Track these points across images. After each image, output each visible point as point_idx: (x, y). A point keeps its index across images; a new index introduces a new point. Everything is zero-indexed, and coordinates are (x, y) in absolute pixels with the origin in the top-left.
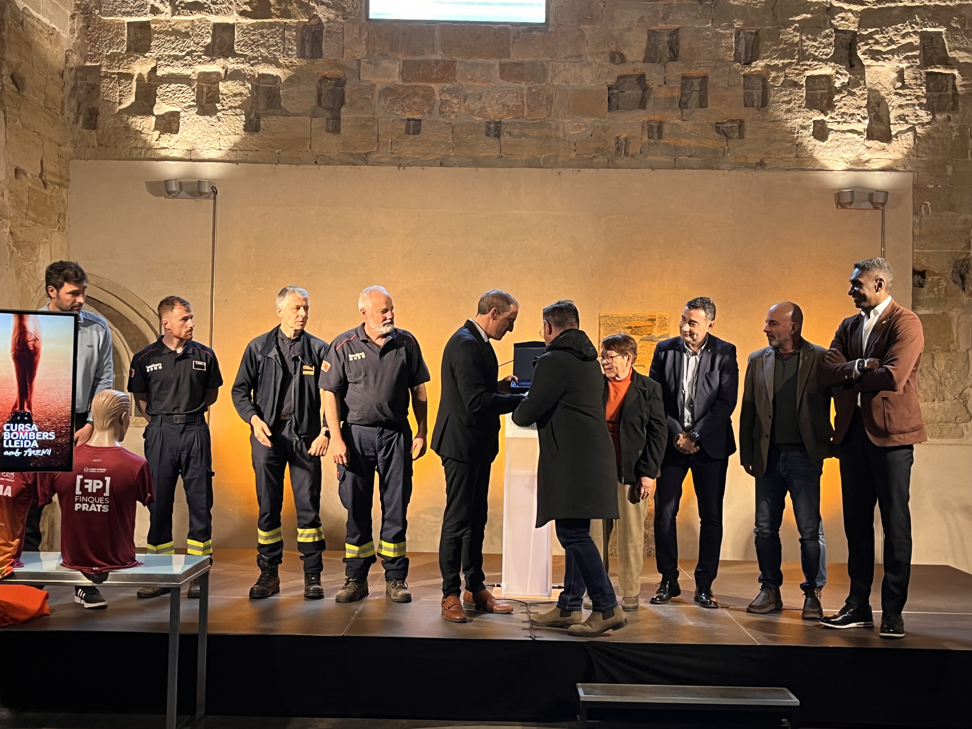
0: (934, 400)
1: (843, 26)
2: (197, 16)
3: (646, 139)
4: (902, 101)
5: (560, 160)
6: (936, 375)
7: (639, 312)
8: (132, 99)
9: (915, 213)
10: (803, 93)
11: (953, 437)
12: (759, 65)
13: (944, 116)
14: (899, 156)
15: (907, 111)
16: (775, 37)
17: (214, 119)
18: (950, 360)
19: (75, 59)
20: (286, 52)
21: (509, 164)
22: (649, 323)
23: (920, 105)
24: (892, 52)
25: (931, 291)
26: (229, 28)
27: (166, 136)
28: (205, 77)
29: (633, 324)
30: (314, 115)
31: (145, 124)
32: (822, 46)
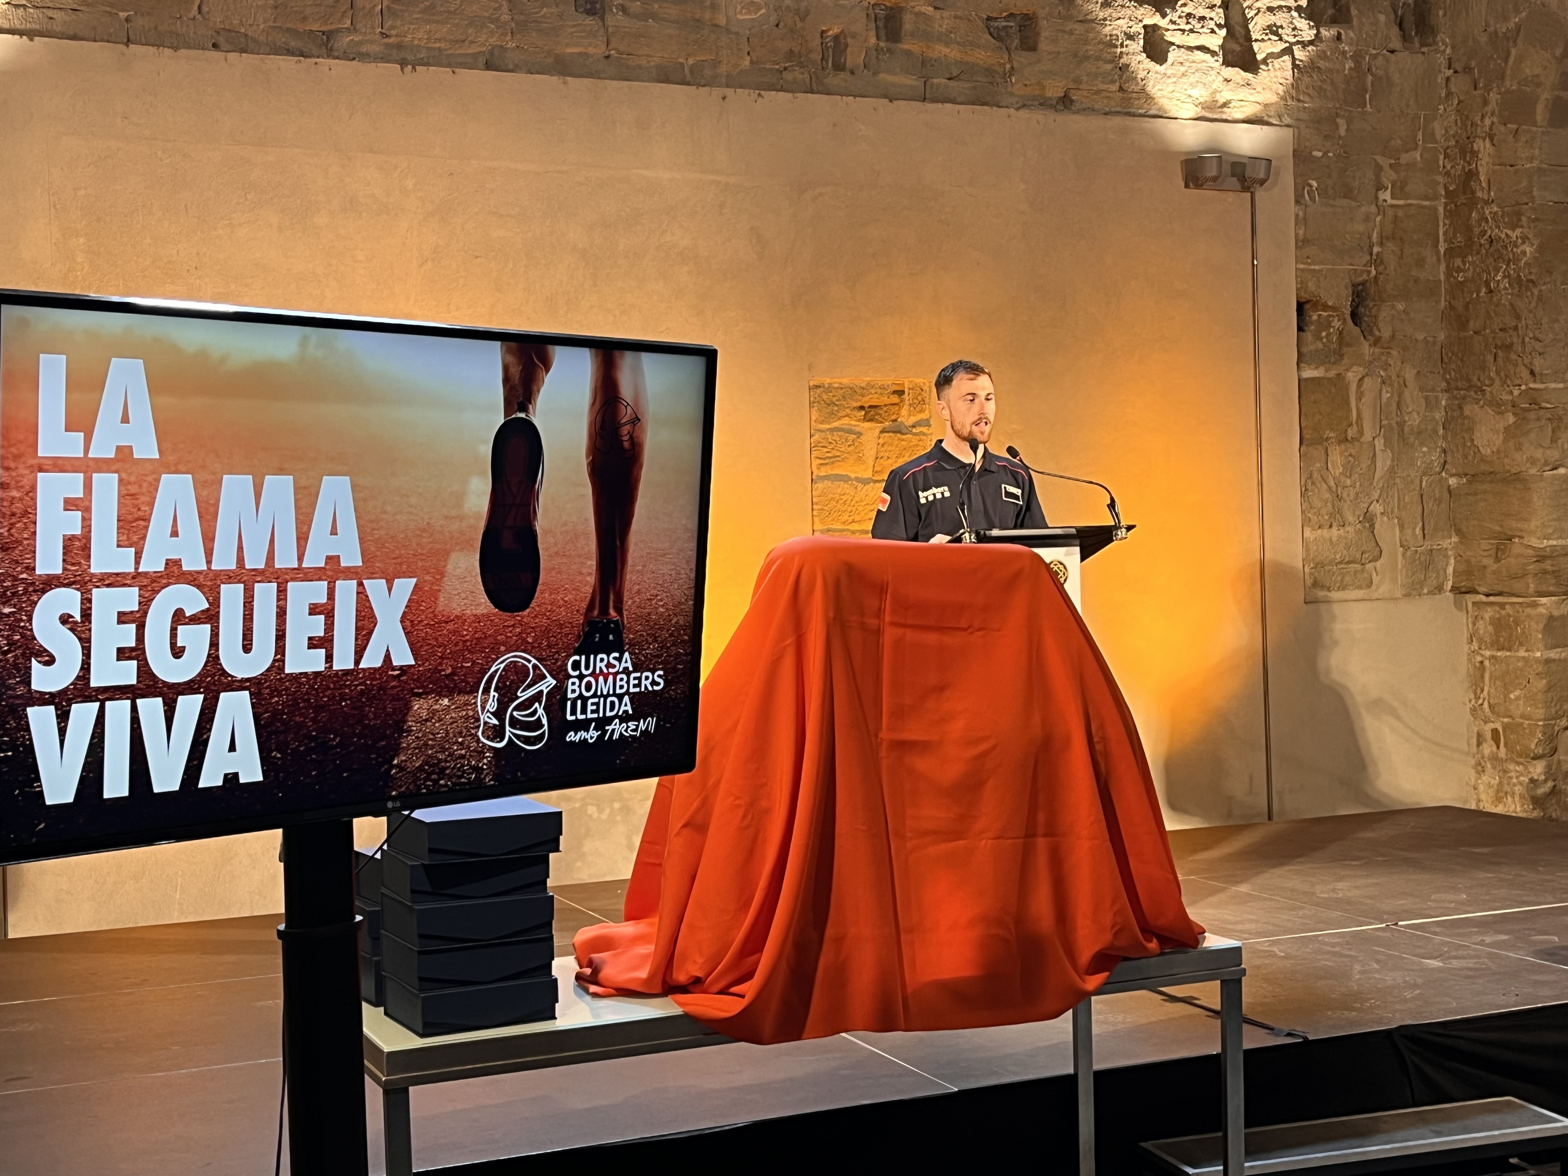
0: (1331, 526)
3: (873, 40)
5: (723, 69)
6: (1332, 483)
7: (878, 378)
9: (1297, 202)
11: (1360, 587)
13: (1333, 32)
14: (1272, 98)
15: (1280, 19)
18: (1350, 455)
22: (895, 399)
23: (1300, 10)
25: (1317, 337)
29: (866, 401)
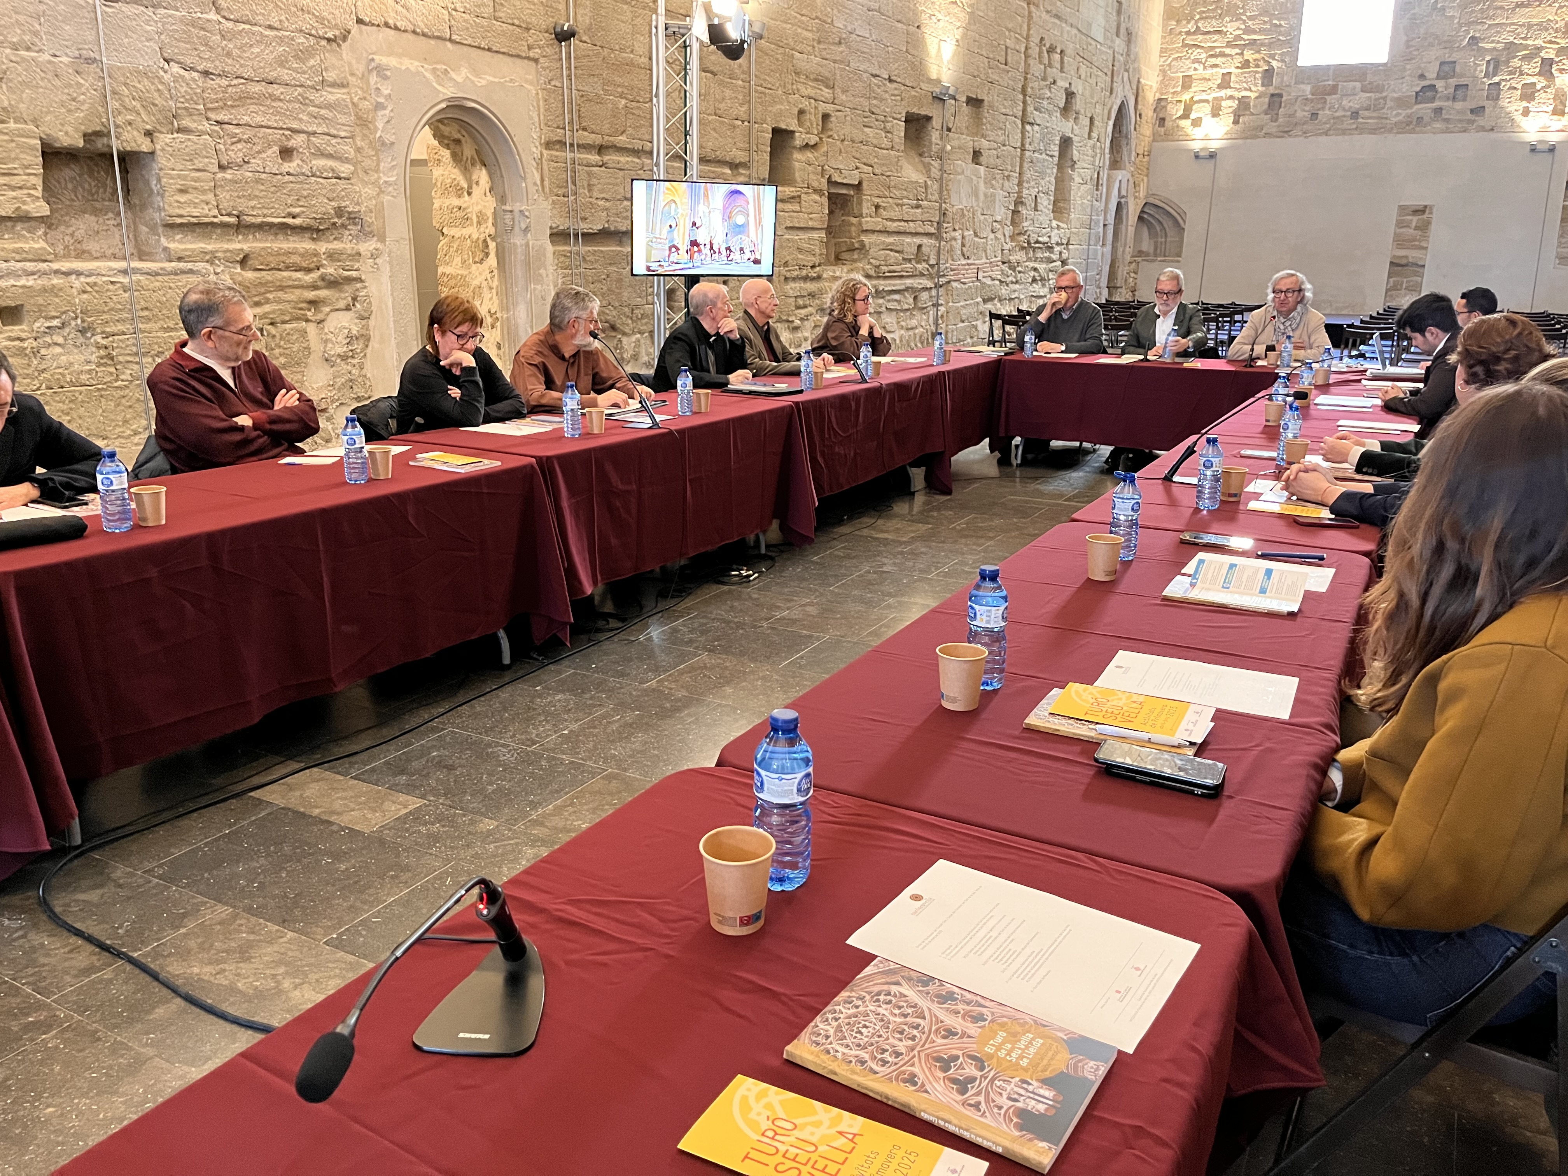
1: (1546, 56)
2: (1215, 70)
3: (1433, 117)
5: (1388, 130)
8: (1182, 112)
10: (1519, 92)
12: (1496, 79)
16: (1507, 64)
17: (1218, 119)
19: (1158, 95)
20: (1255, 85)
21: (1361, 133)
26: (1230, 74)
27: (1196, 129)
28: (1215, 98)
30: (1266, 114)
31: (1186, 124)
32: (1534, 66)
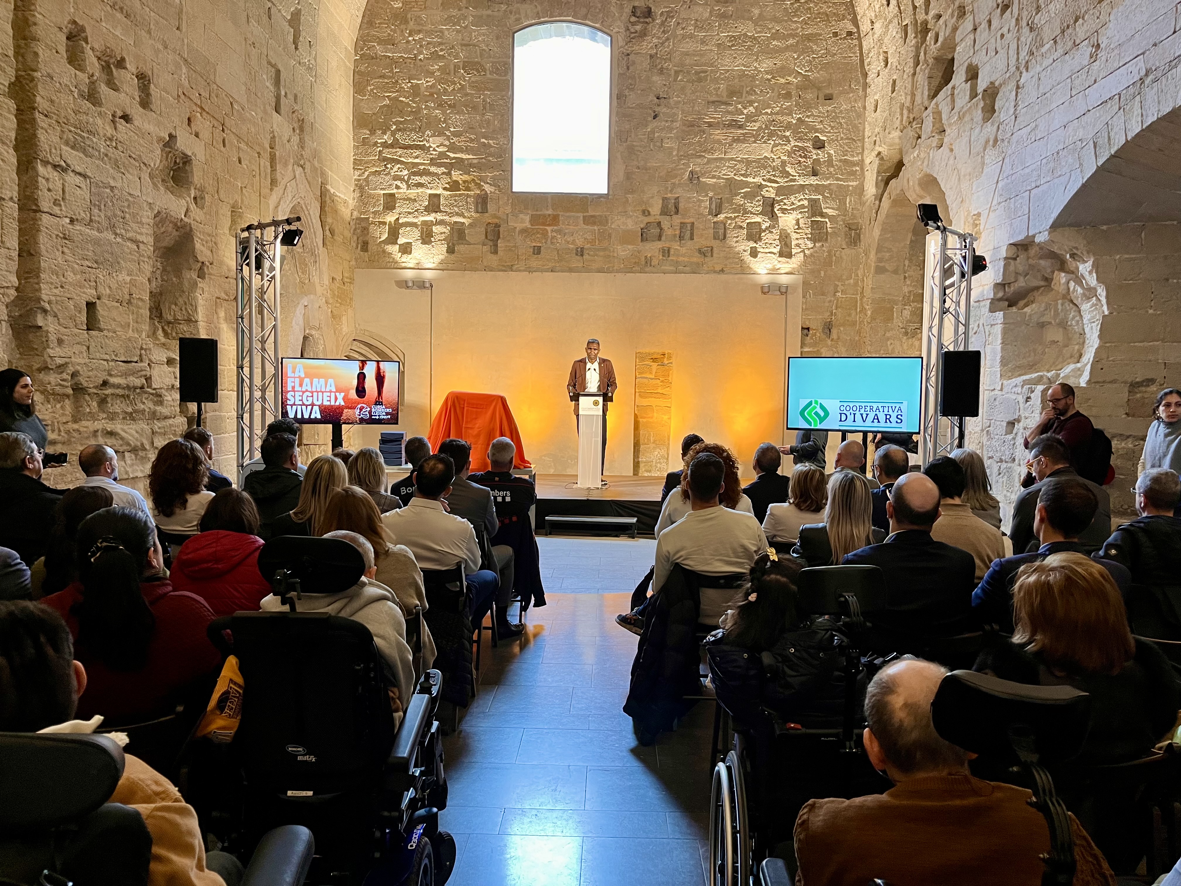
1: (767, 195)
2: (420, 190)
3: (661, 257)
4: (798, 236)
5: (615, 268)
7: (657, 350)
8: (386, 235)
9: (804, 297)
10: (745, 231)
12: (721, 217)
13: (820, 244)
14: (795, 266)
15: (800, 241)
16: (730, 201)
17: (430, 246)
19: (355, 214)
20: (468, 210)
21: (589, 271)
22: (662, 356)
23: (808, 238)
24: (793, 209)
25: (811, 338)
26: (438, 196)
27: (405, 256)
28: (424, 223)
29: (654, 357)
30: (484, 245)
31: (393, 249)
32: (755, 206)
